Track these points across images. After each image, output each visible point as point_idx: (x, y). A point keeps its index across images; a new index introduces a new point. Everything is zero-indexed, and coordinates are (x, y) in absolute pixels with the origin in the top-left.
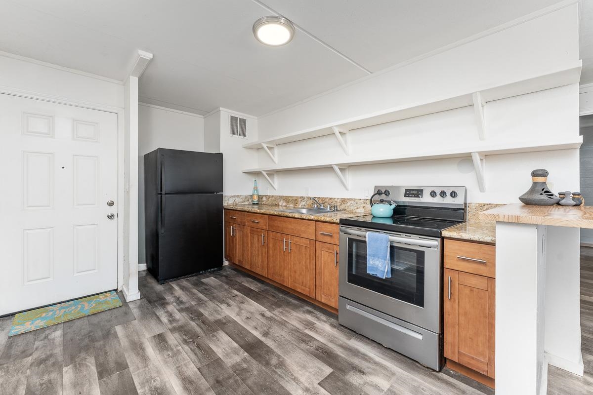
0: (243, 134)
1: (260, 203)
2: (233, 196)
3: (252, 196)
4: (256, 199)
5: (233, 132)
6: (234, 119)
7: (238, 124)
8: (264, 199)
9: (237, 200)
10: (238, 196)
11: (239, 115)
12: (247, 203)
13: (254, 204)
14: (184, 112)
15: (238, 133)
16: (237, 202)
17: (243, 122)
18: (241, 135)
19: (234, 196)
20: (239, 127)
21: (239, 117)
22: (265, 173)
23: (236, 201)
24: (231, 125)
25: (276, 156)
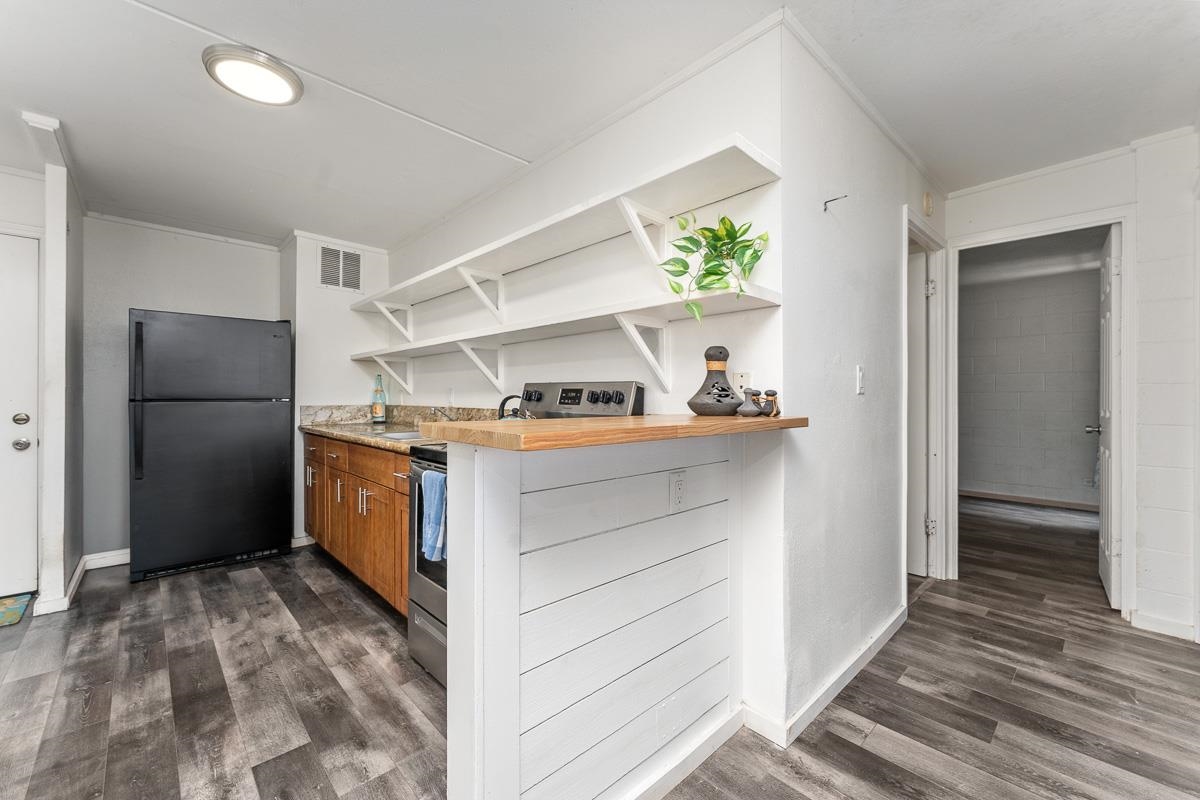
0: (353, 282)
1: (389, 420)
2: (326, 407)
3: (372, 407)
4: (380, 414)
5: (329, 278)
6: (329, 255)
7: (341, 264)
8: (395, 413)
9: (337, 416)
10: (339, 407)
11: (342, 246)
12: (361, 421)
13: (375, 423)
14: (230, 240)
15: (341, 281)
16: (337, 419)
17: (353, 260)
18: (346, 285)
19: (330, 408)
20: (342, 269)
21: (342, 249)
22: (381, 362)
23: (334, 416)
24: (323, 265)
25: (410, 327)
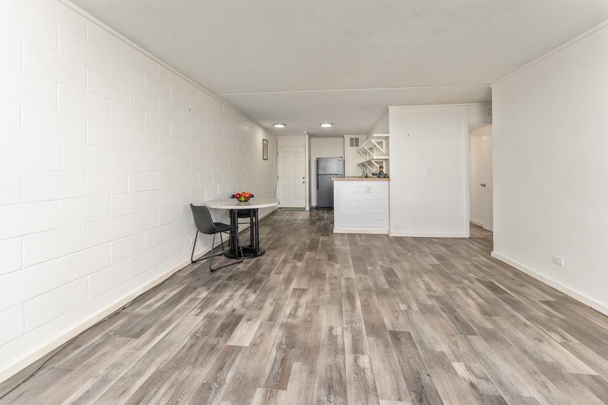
0: (357, 145)
5: (352, 145)
6: (352, 139)
11: (354, 137)
15: (354, 145)
17: (357, 139)
20: (355, 142)
24: (350, 142)
25: (368, 156)
